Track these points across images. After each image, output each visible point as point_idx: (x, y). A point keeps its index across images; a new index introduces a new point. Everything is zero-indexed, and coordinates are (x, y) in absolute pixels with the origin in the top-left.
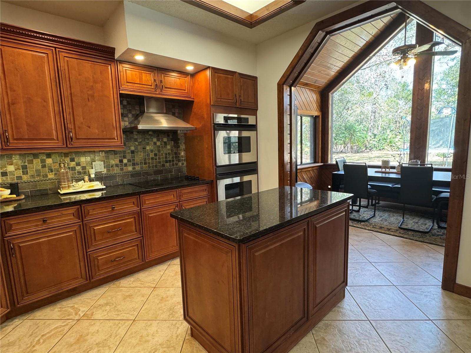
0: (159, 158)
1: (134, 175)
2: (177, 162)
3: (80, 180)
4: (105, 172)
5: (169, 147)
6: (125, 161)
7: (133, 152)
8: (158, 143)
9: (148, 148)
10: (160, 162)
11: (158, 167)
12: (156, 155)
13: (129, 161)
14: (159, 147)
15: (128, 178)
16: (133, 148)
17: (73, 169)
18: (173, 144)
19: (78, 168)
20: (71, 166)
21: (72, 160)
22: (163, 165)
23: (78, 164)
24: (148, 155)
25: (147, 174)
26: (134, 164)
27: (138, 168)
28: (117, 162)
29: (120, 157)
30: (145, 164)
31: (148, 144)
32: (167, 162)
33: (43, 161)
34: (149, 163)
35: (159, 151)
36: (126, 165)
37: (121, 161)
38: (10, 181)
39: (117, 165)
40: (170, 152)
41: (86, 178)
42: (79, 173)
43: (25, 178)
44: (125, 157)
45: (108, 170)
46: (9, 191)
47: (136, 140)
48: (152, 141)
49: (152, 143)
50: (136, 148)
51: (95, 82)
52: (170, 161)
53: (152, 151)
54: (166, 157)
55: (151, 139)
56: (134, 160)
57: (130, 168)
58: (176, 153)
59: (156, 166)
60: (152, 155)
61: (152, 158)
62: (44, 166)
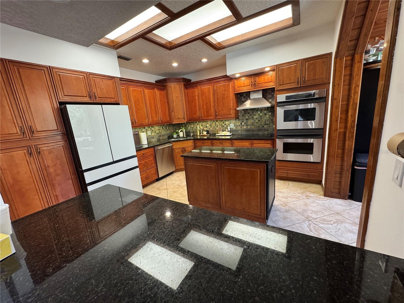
0: (261, 123)
1: (247, 130)
2: (273, 125)
3: (224, 131)
4: (235, 128)
5: (267, 116)
6: (243, 124)
7: (247, 119)
8: (261, 114)
9: (255, 117)
10: (261, 125)
11: (260, 127)
12: (259, 121)
13: (245, 123)
14: (261, 116)
15: (244, 132)
16: (247, 117)
17: (224, 126)
18: (270, 114)
19: (225, 126)
20: (223, 125)
21: (223, 123)
22: (263, 127)
23: (225, 125)
24: (255, 121)
25: (253, 130)
26: (247, 125)
27: (249, 127)
28: (240, 124)
29: (241, 122)
30: (253, 125)
31: (255, 115)
32: (265, 125)
33: (215, 123)
34: (255, 125)
35: (261, 118)
36: (243, 125)
37: (241, 124)
38: (207, 129)
39: (239, 126)
40: (268, 119)
41: (227, 130)
42: (225, 128)
43: (211, 129)
44: (243, 122)
45: (236, 128)
46: (206, 132)
47: (249, 113)
48: (257, 113)
49: (257, 114)
50: (249, 117)
51: (225, 91)
52: (267, 124)
53: (257, 119)
54: (265, 122)
55: (257, 112)
56: (247, 123)
57: (245, 127)
58: (272, 120)
59: (259, 127)
60: (257, 121)
61: (257, 123)
62: (215, 125)
